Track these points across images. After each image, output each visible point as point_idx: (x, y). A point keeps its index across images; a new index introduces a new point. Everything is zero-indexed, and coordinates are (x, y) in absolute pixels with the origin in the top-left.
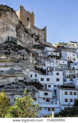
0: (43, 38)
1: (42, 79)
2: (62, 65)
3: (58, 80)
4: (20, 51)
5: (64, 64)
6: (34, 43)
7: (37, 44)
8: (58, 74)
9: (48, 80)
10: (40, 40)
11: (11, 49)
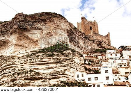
0: (107, 43)
1: (90, 79)
2: (120, 64)
3: (107, 78)
4: (64, 52)
5: (122, 63)
6: (96, 48)
7: (99, 49)
8: (107, 72)
9: (96, 79)
10: (102, 45)
11: (56, 51)
